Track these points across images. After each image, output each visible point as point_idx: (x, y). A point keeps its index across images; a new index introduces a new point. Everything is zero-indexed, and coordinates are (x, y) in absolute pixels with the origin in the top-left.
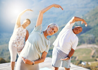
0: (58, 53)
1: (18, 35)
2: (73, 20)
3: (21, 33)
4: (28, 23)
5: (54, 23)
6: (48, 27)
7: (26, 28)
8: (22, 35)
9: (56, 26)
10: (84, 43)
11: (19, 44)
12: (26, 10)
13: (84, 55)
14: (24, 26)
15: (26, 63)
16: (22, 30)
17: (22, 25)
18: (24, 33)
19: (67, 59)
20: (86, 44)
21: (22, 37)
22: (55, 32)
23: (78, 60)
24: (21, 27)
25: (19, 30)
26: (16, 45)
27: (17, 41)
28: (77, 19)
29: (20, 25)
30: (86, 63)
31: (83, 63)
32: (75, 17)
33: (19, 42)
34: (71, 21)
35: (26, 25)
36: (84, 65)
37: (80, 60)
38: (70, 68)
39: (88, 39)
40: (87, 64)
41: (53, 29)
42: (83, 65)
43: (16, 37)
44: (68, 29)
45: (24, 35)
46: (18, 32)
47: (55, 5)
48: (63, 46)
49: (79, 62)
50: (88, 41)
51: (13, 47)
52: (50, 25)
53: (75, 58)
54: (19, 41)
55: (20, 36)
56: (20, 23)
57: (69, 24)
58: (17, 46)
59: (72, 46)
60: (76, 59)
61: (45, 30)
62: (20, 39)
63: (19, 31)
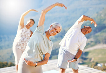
0: (64, 53)
1: (22, 36)
2: (82, 19)
3: (25, 34)
4: (32, 24)
5: (57, 23)
6: (51, 27)
7: (30, 29)
8: (27, 36)
9: (58, 25)
10: (100, 43)
11: (24, 46)
12: (30, 10)
13: (100, 56)
14: (28, 27)
15: (29, 65)
16: (26, 31)
17: (26, 26)
18: (28, 34)
19: (74, 61)
20: (101, 44)
21: (26, 39)
22: (57, 32)
23: (93, 62)
24: (25, 28)
25: (23, 31)
26: (20, 48)
27: (22, 43)
28: (86, 18)
29: (24, 26)
30: (102, 64)
31: (99, 65)
32: (84, 16)
33: (23, 44)
34: (80, 19)
35: (29, 25)
36: (101, 67)
37: (96, 61)
38: (78, 69)
39: (103, 38)
40: (104, 65)
41: (55, 29)
42: (99, 66)
43: (20, 38)
44: (76, 28)
45: (28, 36)
46: (21, 33)
47: (58, 4)
48: (70, 47)
49: (94, 63)
50: (104, 41)
51: (17, 50)
52: (52, 24)
53: (91, 59)
54: (23, 42)
55: (24, 38)
56: (23, 24)
57: (78, 23)
58: (22, 48)
59: (79, 47)
60: (92, 61)
61: (47, 30)
62: (25, 40)
63: (23, 33)
